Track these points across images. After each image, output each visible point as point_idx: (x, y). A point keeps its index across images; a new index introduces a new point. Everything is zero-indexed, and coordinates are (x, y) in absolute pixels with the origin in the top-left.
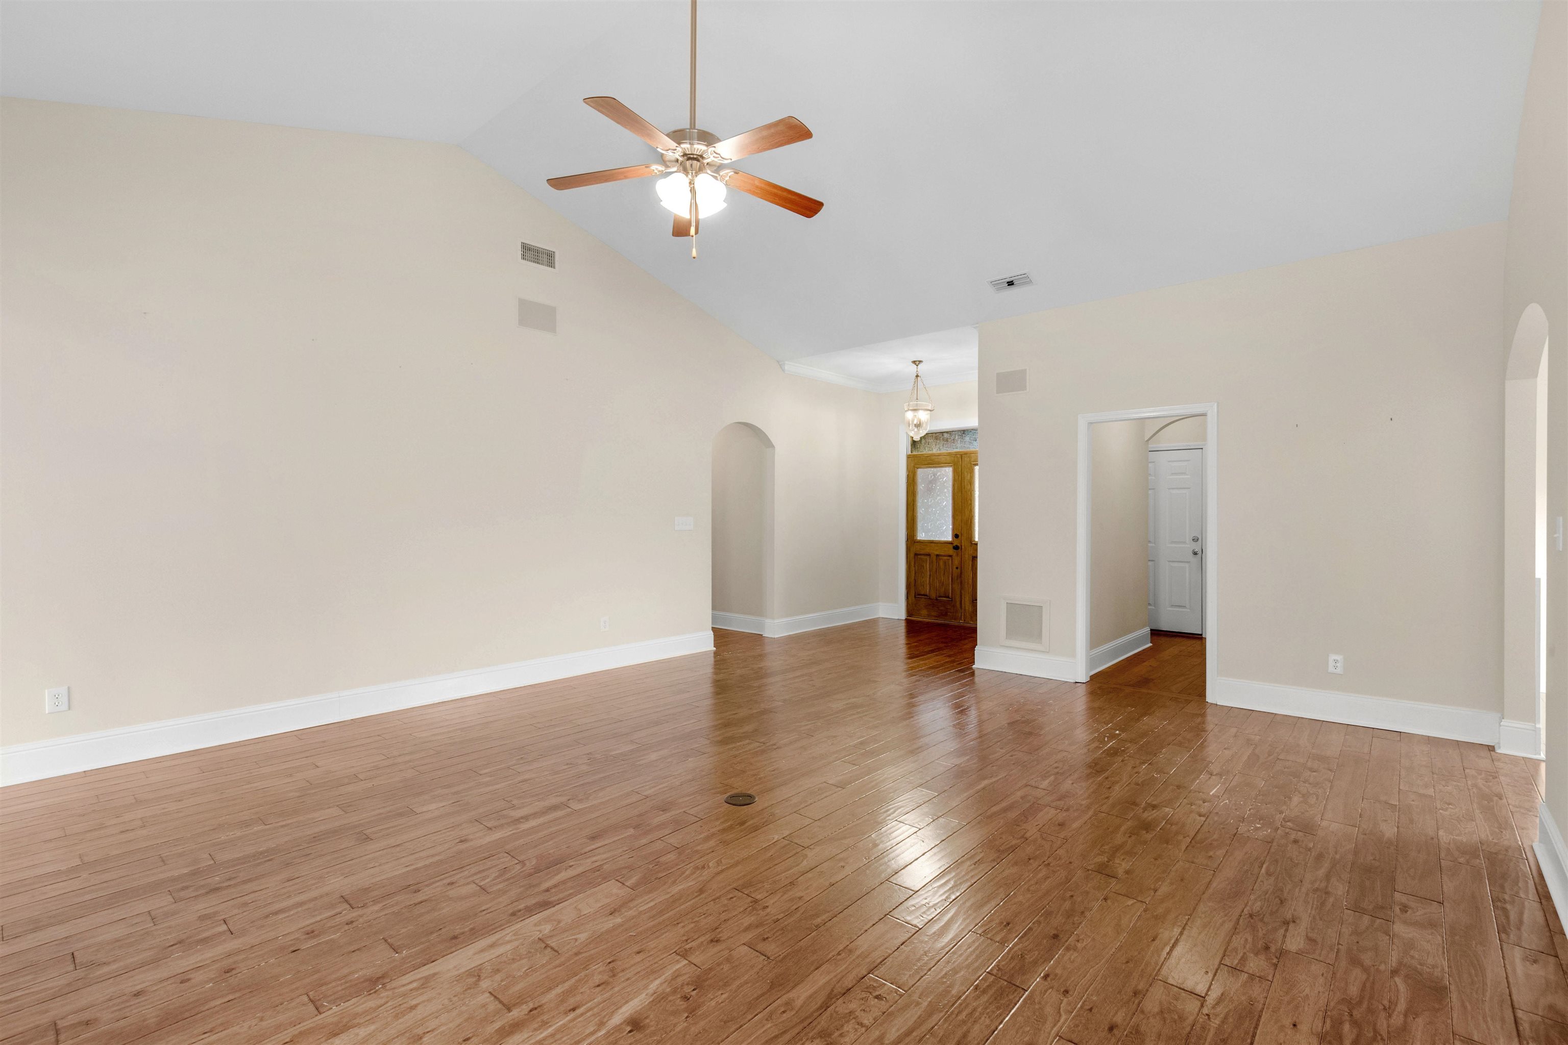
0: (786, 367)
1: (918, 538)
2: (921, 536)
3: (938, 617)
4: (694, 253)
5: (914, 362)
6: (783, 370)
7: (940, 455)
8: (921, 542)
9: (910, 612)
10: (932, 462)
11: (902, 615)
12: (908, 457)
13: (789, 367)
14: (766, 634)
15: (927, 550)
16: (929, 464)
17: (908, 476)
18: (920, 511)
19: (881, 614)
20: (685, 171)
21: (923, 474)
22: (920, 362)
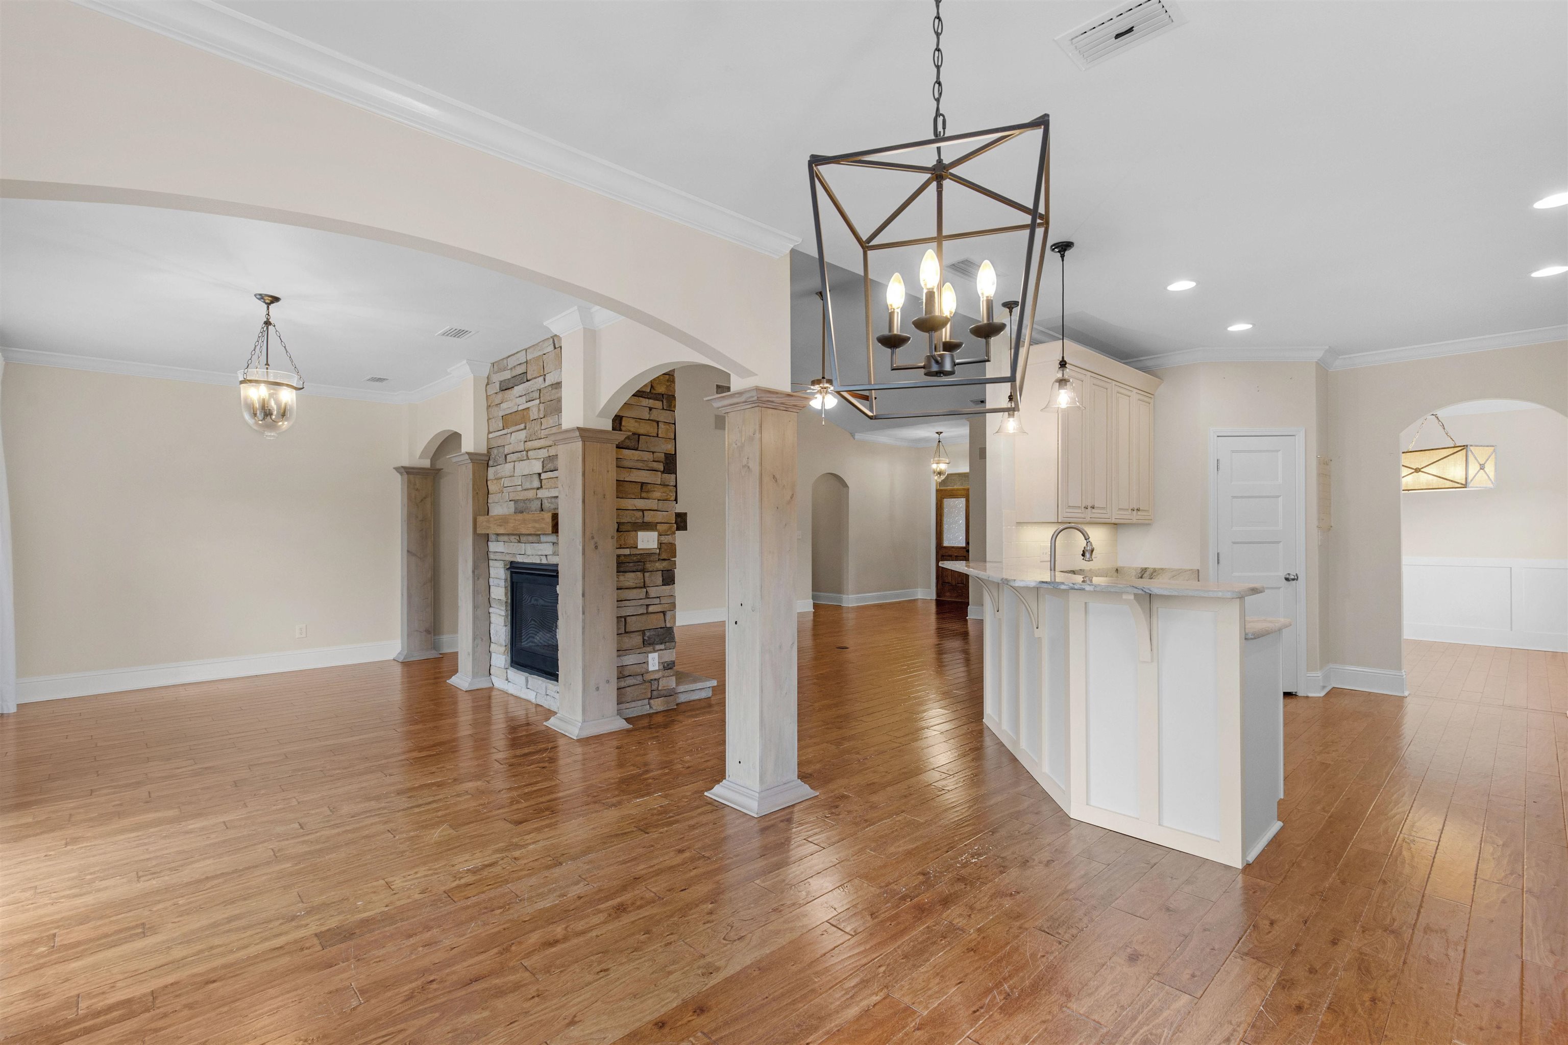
0: (856, 437)
1: (944, 545)
2: (946, 543)
3: (956, 597)
4: (823, 423)
5: (937, 433)
6: (854, 439)
7: (958, 490)
8: (946, 548)
9: (938, 594)
10: (953, 495)
11: (934, 597)
12: (937, 491)
13: (858, 436)
14: (844, 605)
15: (950, 553)
16: (951, 495)
17: (937, 504)
18: (946, 527)
19: (920, 596)
20: (821, 393)
21: (948, 503)
22: (941, 433)
